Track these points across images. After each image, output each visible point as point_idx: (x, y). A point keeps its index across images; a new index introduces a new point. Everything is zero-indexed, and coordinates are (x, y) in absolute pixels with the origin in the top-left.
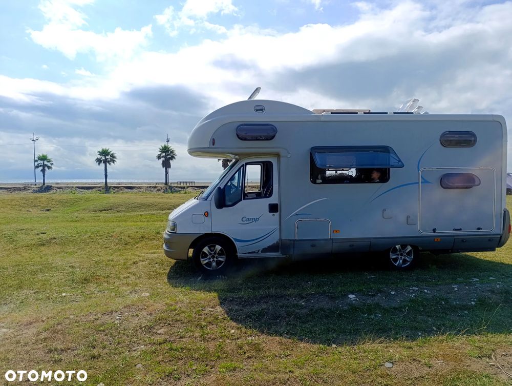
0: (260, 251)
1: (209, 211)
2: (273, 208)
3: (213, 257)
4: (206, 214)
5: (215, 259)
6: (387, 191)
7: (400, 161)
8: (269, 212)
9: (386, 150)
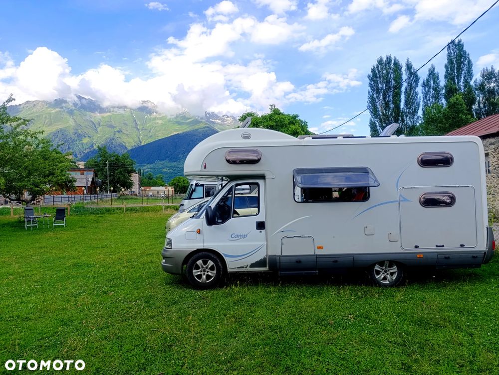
0: (249, 266)
1: (201, 229)
2: (261, 226)
3: (204, 271)
4: (199, 232)
5: (206, 273)
6: (368, 209)
7: (376, 181)
8: (257, 229)
9: (365, 171)
